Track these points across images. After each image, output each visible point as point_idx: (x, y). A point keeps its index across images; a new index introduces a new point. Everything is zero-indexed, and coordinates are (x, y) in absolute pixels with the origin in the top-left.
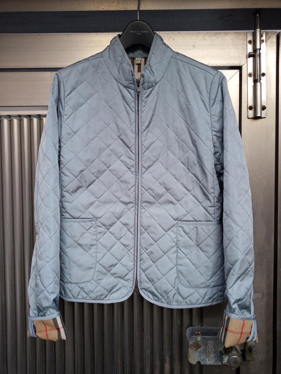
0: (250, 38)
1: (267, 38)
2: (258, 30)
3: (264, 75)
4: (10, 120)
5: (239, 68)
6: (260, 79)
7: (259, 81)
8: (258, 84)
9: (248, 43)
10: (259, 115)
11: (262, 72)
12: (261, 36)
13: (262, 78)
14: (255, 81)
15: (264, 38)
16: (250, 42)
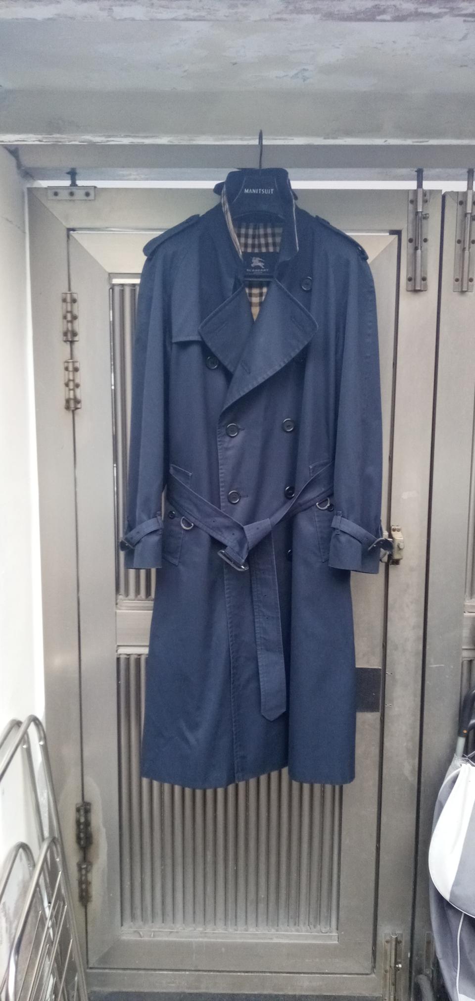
0: (412, 197)
1: (431, 197)
3: (426, 240)
5: (398, 233)
7: (420, 247)
8: (419, 252)
9: (409, 203)
10: (419, 289)
11: (423, 239)
12: (424, 195)
13: (424, 243)
14: (416, 247)
15: (427, 197)
16: (412, 202)
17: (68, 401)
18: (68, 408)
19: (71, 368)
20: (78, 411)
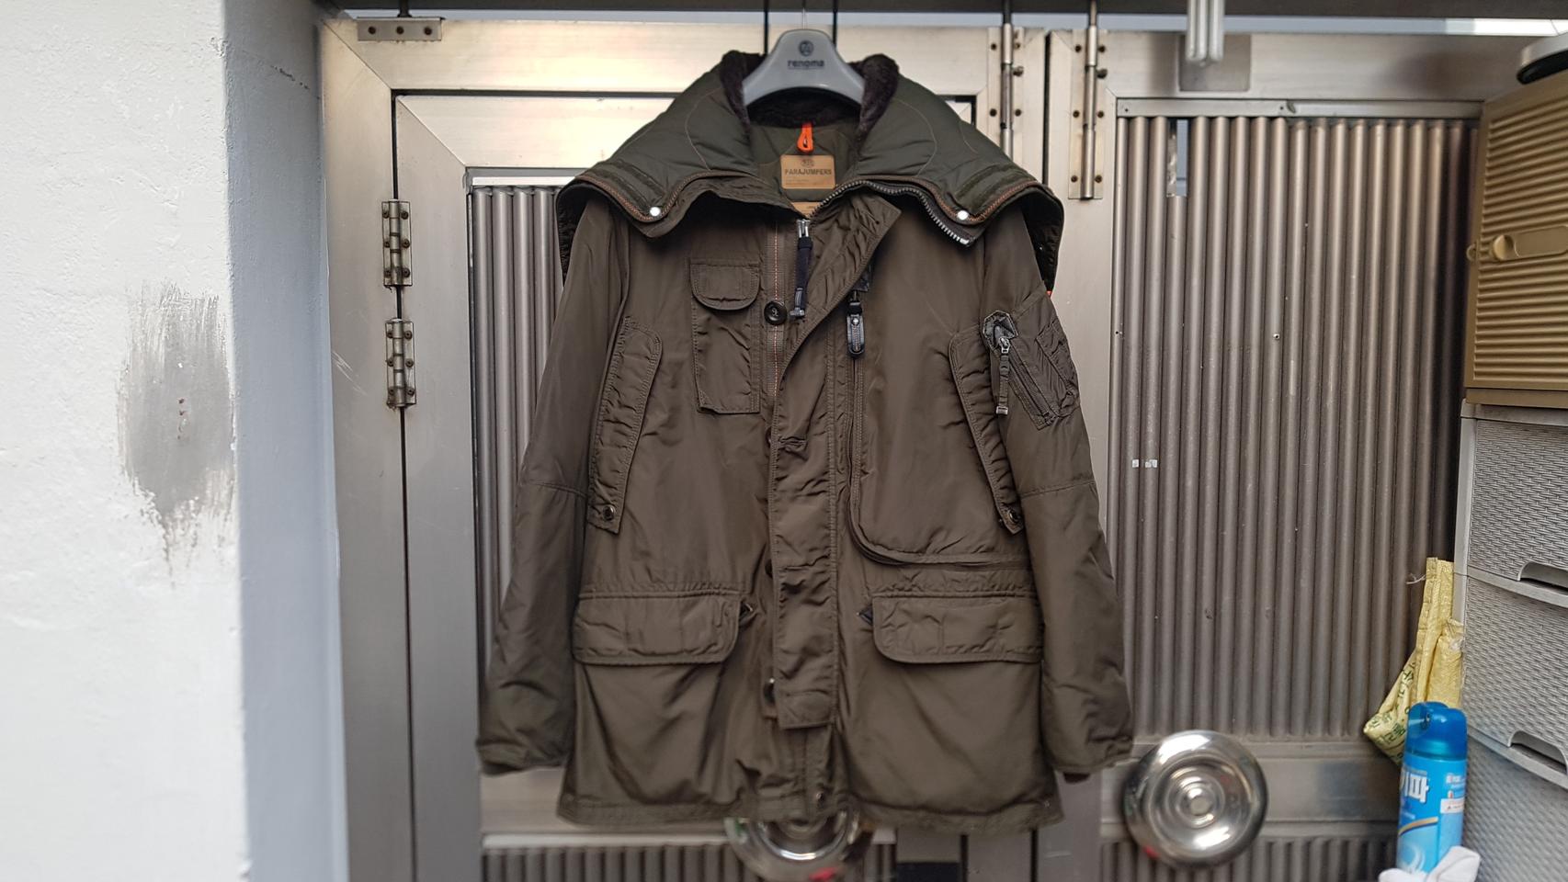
0: (995, 39)
1: (1027, 40)
2: (1008, 27)
3: (1018, 113)
4: (512, 194)
5: (971, 99)
6: (1011, 124)
7: (1009, 125)
8: (1007, 132)
9: (990, 49)
11: (1016, 107)
12: (1014, 36)
13: (1016, 119)
14: (1003, 126)
15: (1020, 39)
16: (994, 47)
17: (392, 392)
18: (391, 404)
19: (397, 334)
20: (410, 408)
